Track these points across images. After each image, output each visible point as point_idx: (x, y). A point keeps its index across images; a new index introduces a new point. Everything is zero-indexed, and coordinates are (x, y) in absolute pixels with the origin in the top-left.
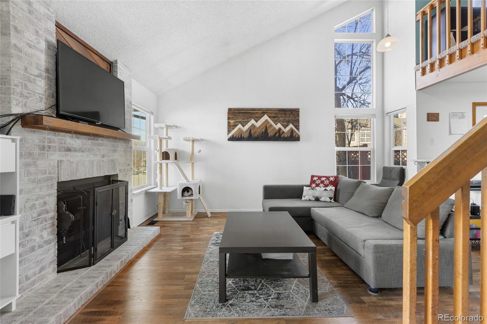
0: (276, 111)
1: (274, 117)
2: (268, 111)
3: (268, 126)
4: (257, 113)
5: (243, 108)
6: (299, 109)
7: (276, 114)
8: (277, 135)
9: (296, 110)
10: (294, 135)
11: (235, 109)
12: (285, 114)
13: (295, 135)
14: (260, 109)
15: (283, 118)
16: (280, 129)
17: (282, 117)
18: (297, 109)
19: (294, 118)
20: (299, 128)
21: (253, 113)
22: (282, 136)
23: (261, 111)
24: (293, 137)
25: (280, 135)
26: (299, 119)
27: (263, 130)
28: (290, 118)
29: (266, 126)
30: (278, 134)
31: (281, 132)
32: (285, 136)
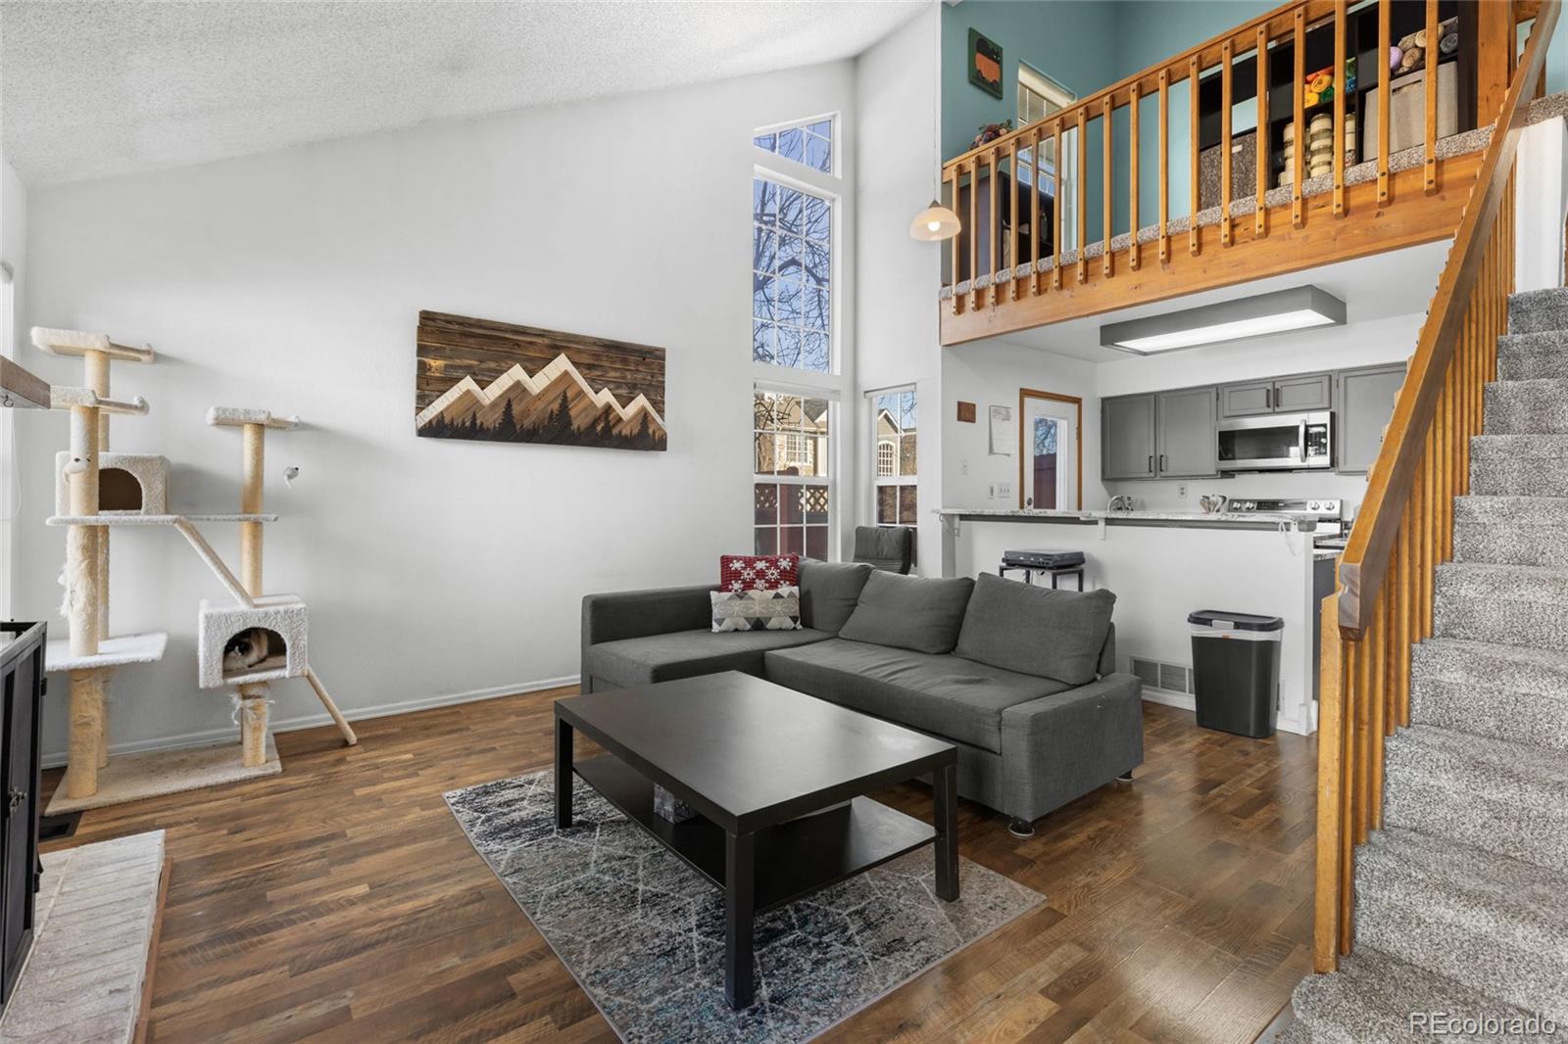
0: (596, 348)
1: (590, 367)
2: (571, 342)
3: (570, 394)
4: (531, 343)
5: (480, 320)
6: (663, 350)
7: (597, 356)
8: (599, 428)
9: (658, 353)
10: (650, 431)
11: (450, 319)
12: (624, 361)
13: (654, 433)
14: (544, 331)
15: (618, 374)
16: (608, 408)
17: (616, 369)
18: (658, 349)
19: (649, 378)
20: (663, 412)
21: (517, 344)
22: (615, 431)
23: (547, 341)
24: (646, 439)
25: (608, 429)
26: (664, 382)
27: (555, 406)
28: (639, 376)
29: (564, 394)
30: (602, 424)
31: (611, 417)
32: (624, 432)
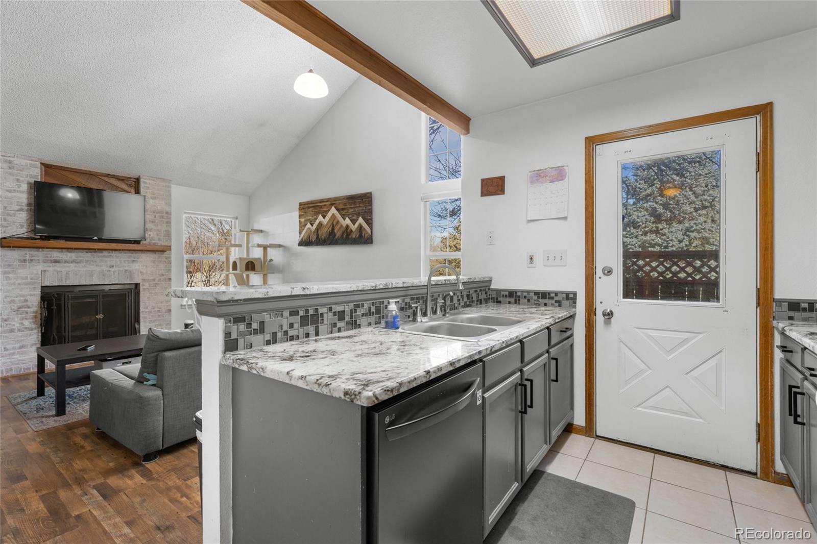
0: (345, 200)
1: (343, 209)
2: (336, 201)
3: (335, 223)
4: (325, 205)
5: (312, 201)
6: (371, 193)
7: (345, 204)
8: (344, 236)
9: (368, 195)
10: (363, 235)
11: (308, 203)
12: (355, 203)
13: (365, 235)
14: (328, 199)
15: (352, 210)
16: (347, 226)
17: (351, 208)
18: (367, 193)
19: (364, 208)
20: (372, 224)
21: (321, 207)
22: (350, 237)
23: (329, 203)
24: (364, 239)
26: (371, 209)
27: (330, 229)
28: (361, 209)
30: (345, 234)
31: (348, 230)
32: (353, 237)
